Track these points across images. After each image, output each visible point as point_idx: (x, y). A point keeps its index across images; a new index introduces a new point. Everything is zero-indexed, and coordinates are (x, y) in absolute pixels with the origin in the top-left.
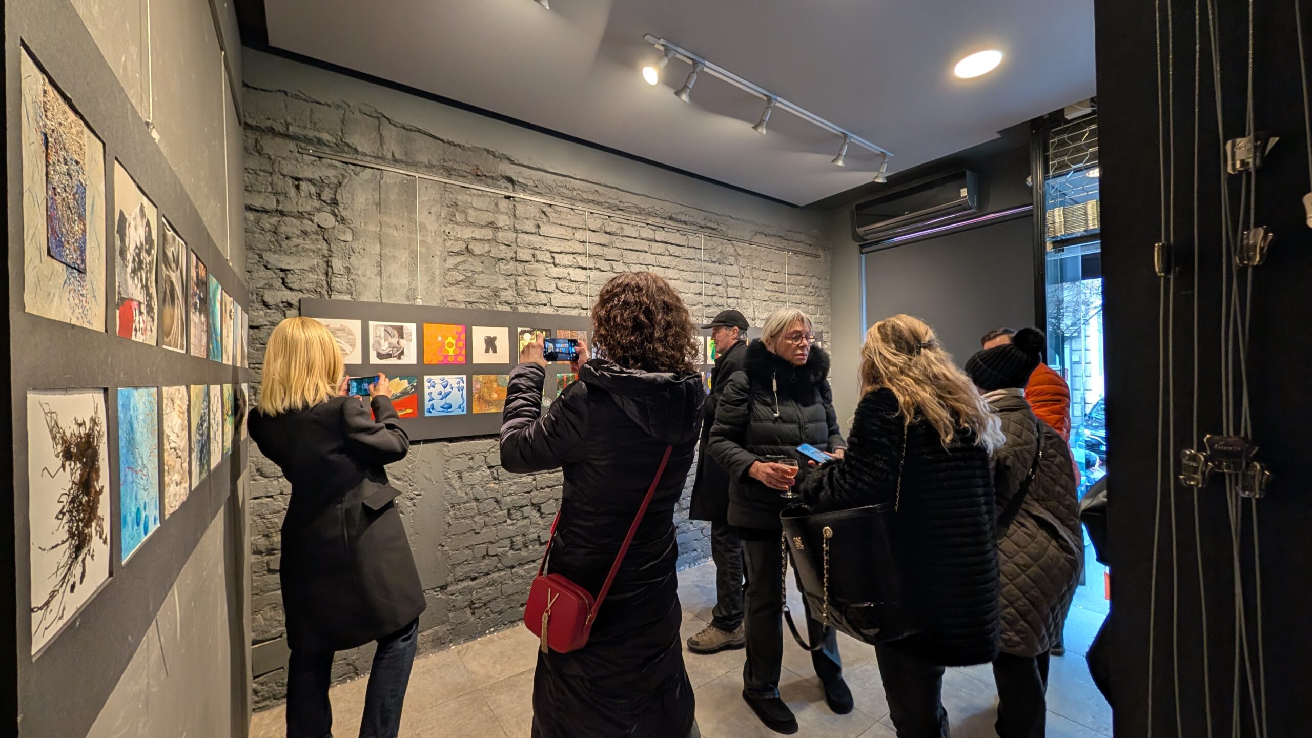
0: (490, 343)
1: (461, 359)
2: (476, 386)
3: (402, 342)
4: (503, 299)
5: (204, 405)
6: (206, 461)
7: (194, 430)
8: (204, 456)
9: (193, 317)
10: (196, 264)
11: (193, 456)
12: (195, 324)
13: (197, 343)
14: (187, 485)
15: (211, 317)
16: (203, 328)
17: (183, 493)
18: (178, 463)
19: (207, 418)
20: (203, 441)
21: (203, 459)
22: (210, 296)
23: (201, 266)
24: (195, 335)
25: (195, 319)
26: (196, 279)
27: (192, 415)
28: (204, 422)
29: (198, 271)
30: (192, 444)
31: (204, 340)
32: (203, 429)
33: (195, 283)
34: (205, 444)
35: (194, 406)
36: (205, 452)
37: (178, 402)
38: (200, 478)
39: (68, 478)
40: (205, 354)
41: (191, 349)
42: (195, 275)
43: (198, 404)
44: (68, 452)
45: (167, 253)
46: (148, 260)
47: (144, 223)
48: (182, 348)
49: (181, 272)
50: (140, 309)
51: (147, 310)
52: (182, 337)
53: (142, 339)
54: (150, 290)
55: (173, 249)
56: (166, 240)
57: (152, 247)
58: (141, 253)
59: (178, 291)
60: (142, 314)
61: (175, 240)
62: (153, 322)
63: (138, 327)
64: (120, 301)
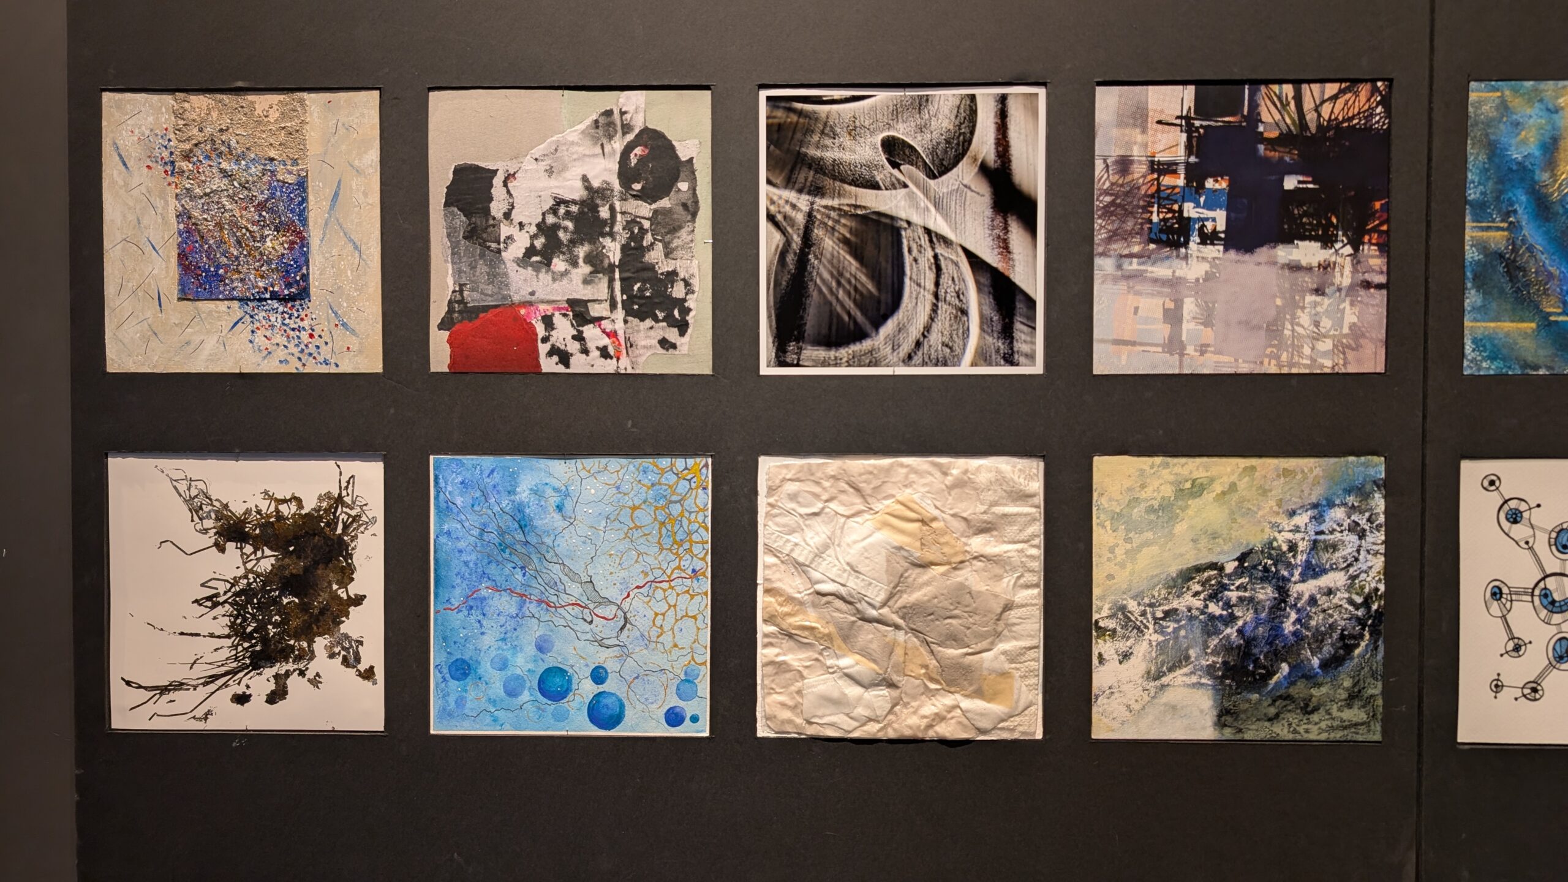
5: (1319, 518)
6: (1354, 696)
7: (1122, 578)
8: (1300, 672)
9: (1134, 265)
10: (1202, 107)
11: (1101, 646)
12: (1174, 283)
13: (1208, 335)
14: (996, 708)
15: (1513, 227)
16: (1309, 281)
17: (939, 718)
18: (868, 635)
19: (1379, 563)
20: (1288, 627)
21: (1291, 680)
22: (1475, 158)
23: (1311, 93)
24: (1173, 317)
25: (1160, 271)
26: (1179, 154)
27: (1103, 536)
28: (1312, 571)
29: (1254, 118)
30: (1101, 611)
31: (1350, 316)
32: (1283, 592)
33: (1168, 168)
34: (1319, 638)
35: (1137, 512)
36: (1331, 664)
37: (905, 494)
38: (1220, 724)
39: (233, 563)
40: (1371, 361)
41: (1108, 361)
42: (1174, 144)
43: (1204, 511)
44: (235, 531)
45: (829, 155)
46: (644, 209)
47: (618, 145)
48: (1009, 360)
49: (984, 169)
50: (580, 313)
51: (629, 312)
52: (1007, 333)
53: (608, 367)
54: (664, 267)
55: (902, 131)
56: (809, 131)
57: (675, 179)
58: (595, 209)
59: (940, 225)
60: (597, 320)
61: (922, 104)
62: (683, 327)
63: (573, 347)
64: (459, 314)
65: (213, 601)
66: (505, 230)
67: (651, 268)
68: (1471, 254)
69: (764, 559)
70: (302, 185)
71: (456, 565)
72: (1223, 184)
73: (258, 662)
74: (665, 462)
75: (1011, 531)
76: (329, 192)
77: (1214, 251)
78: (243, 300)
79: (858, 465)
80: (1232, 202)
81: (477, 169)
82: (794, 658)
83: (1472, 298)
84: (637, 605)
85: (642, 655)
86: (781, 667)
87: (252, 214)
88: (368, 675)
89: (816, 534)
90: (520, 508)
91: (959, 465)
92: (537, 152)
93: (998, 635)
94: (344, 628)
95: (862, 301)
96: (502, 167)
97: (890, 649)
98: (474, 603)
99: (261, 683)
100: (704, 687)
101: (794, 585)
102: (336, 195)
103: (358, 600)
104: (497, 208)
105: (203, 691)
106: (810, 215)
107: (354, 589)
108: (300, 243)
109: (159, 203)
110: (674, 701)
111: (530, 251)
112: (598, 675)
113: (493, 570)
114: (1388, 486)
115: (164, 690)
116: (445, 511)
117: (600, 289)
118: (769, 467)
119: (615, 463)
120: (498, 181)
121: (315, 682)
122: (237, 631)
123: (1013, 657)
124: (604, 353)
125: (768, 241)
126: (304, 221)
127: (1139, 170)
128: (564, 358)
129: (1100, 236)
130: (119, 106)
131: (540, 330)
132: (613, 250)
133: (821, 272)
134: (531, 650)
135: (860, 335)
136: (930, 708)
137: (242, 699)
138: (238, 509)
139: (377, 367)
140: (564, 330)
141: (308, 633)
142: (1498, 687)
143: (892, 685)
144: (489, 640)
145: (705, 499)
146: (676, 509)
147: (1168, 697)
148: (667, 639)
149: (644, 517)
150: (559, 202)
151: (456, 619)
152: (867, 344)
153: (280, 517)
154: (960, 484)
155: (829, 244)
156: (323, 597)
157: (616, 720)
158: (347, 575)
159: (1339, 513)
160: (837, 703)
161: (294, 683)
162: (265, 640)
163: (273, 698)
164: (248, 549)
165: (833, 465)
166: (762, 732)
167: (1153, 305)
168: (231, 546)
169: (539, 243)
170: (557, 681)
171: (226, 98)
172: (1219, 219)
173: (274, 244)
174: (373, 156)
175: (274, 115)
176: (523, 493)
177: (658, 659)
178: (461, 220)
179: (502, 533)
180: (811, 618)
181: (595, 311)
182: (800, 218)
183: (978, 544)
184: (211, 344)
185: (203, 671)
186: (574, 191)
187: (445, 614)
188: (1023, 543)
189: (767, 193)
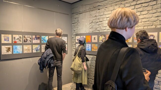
0: (95, 38)
1: (90, 41)
2: (92, 46)
4: (97, 30)
6: (39, 51)
13: (36, 42)
16: (38, 41)
17: (29, 52)
18: (27, 50)
19: (40, 48)
22: (42, 38)
25: (34, 40)
27: (33, 47)
28: (38, 48)
29: (37, 37)
30: (33, 49)
39: (6, 49)
40: (39, 43)
41: (33, 43)
42: (35, 37)
43: (35, 47)
44: (6, 48)
47: (19, 37)
48: (30, 43)
50: (18, 41)
53: (19, 43)
54: (21, 40)
55: (27, 36)
57: (21, 38)
59: (29, 39)
64: (14, 41)
69: (24, 48)
70: (9, 37)
74: (21, 46)
77: (36, 40)
78: (7, 41)
83: (42, 41)
84: (20, 50)
86: (24, 51)
87: (7, 38)
88: (11, 52)
91: (29, 45)
92: (17, 37)
93: (30, 50)
103: (11, 50)
109: (4, 38)
110: (21, 52)
115: (4, 53)
116: (14, 47)
118: (24, 46)
119: (19, 46)
120: (15, 37)
122: (7, 51)
126: (9, 39)
128: (17, 43)
130: (2, 35)
132: (19, 39)
134: (17, 51)
137: (7, 53)
139: (11, 43)
141: (9, 51)
142: (42, 51)
147: (35, 51)
153: (8, 47)
157: (19, 53)
159: (39, 46)
160: (26, 52)
161: (9, 53)
165: (26, 45)
166: (24, 53)
171: (6, 35)
174: (11, 37)
175: (8, 35)
176: (16, 47)
178: (14, 39)
184: (5, 42)
187: (14, 50)
188: (31, 47)
189: (24, 38)
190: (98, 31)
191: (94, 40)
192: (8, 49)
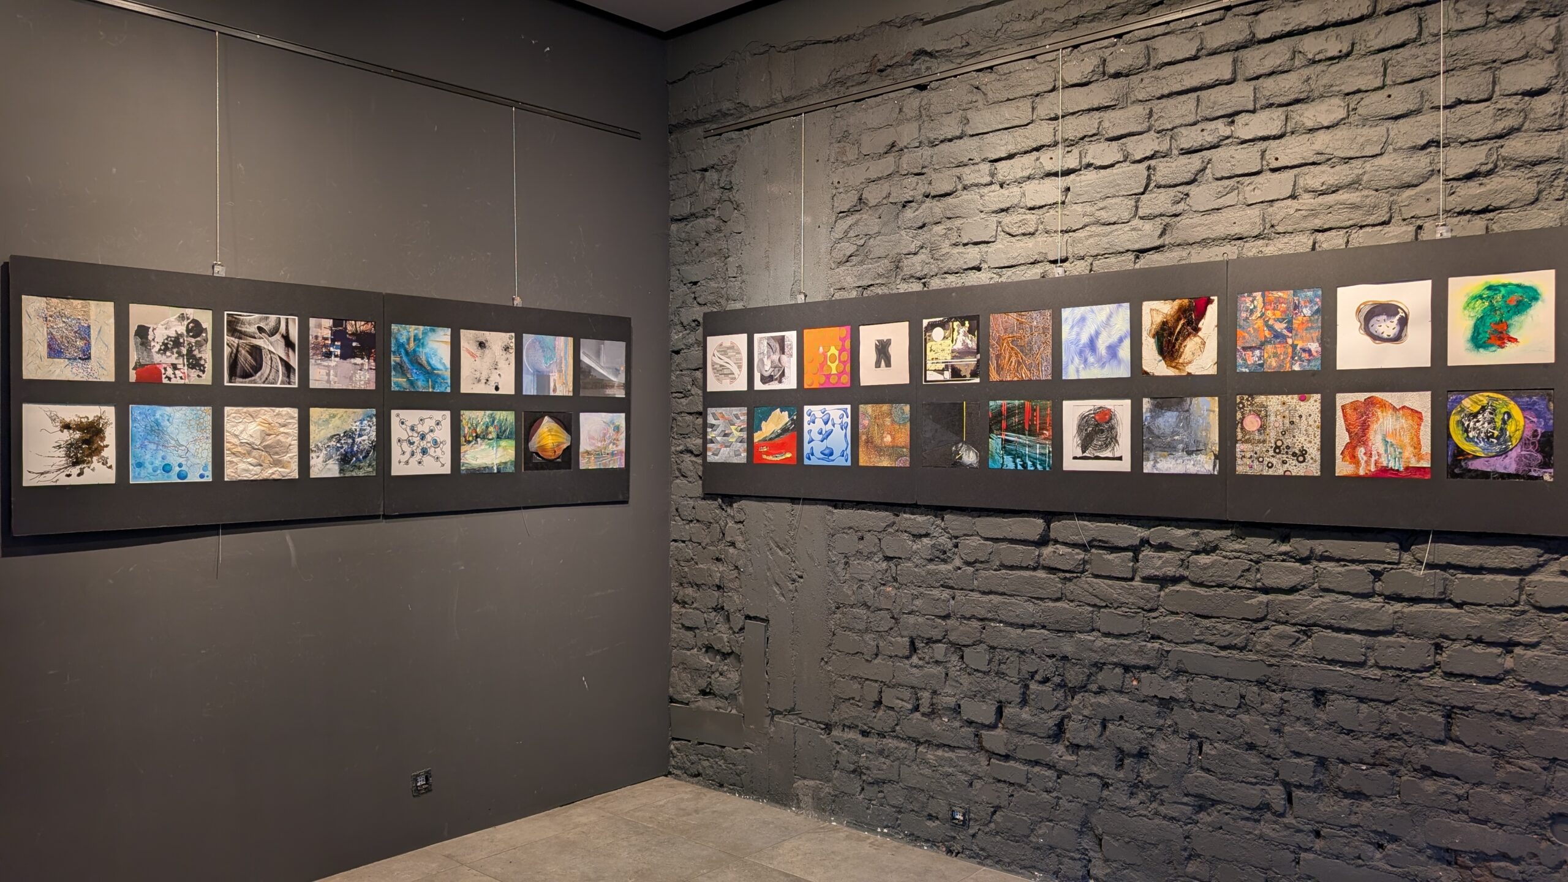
0: (883, 350)
1: (845, 380)
2: (864, 422)
3: (784, 358)
4: (907, 271)
5: (361, 423)
6: (369, 465)
7: (317, 438)
8: (358, 460)
9: (319, 362)
10: (335, 325)
11: (312, 455)
12: (328, 366)
13: (336, 379)
14: (288, 470)
15: (401, 357)
16: (359, 367)
17: (273, 473)
18: (255, 453)
19: (374, 433)
20: (355, 449)
21: (356, 462)
22: (393, 341)
23: (358, 323)
24: (328, 374)
25: (325, 363)
26: (329, 336)
27: (312, 428)
28: (360, 436)
29: (346, 328)
30: (312, 447)
31: (368, 376)
32: (354, 441)
33: (326, 339)
34: (362, 451)
35: (320, 422)
36: (365, 458)
37: (264, 417)
38: (340, 473)
39: (66, 436)
40: (372, 386)
41: (313, 385)
42: (327, 333)
43: (336, 422)
44: (67, 426)
45: (243, 329)
46: (193, 340)
47: (186, 323)
48: (289, 383)
49: (283, 336)
50: (175, 367)
51: (189, 367)
52: (289, 377)
53: (182, 382)
54: (199, 356)
55: (262, 325)
56: (238, 323)
57: (202, 332)
58: (178, 339)
59: (272, 349)
60: (179, 369)
61: (267, 318)
62: (204, 372)
63: (172, 376)
64: (138, 366)
65: (59, 447)
66: (153, 344)
67: (195, 356)
68: (393, 363)
69: (226, 434)
70: (89, 327)
71: (138, 435)
72: (339, 344)
73: (75, 464)
74: (198, 408)
75: (290, 426)
76: (98, 330)
77: (337, 359)
78: (69, 359)
79: (251, 409)
80: (341, 348)
81: (144, 326)
82: (235, 460)
83: (393, 373)
84: (191, 446)
85: (192, 459)
86: (231, 462)
87: (73, 334)
88: (110, 467)
89: (241, 427)
90: (157, 420)
91: (277, 410)
92: (162, 323)
93: (287, 452)
94: (102, 454)
95: (252, 367)
96: (151, 326)
97: (261, 456)
98: (143, 446)
99: (75, 470)
100: (210, 468)
101: (235, 441)
102: (100, 331)
103: (107, 446)
104: (150, 337)
105: (56, 474)
106: (238, 345)
107: (105, 443)
108: (88, 345)
109: (41, 329)
110: (202, 472)
111: (160, 350)
112: (180, 465)
113: (149, 437)
114: (376, 416)
115: (42, 474)
116: (135, 420)
117: (180, 361)
118: (227, 409)
119: (184, 408)
120: (151, 330)
121: (93, 470)
122: (68, 456)
123: (291, 458)
124: (181, 378)
125: (227, 351)
126: (90, 337)
127: (320, 339)
128: (170, 379)
129: (311, 354)
130: (27, 299)
131: (163, 371)
132: (184, 351)
133: (241, 359)
134: (160, 459)
135: (251, 376)
136: (270, 471)
137: (69, 476)
138: (68, 420)
139: (113, 380)
140: (170, 372)
141: (91, 455)
142: (400, 462)
143: (261, 465)
144: (147, 456)
145: (210, 418)
146: (202, 421)
147: (328, 467)
148: (200, 455)
149: (193, 423)
150: (169, 337)
151: (138, 451)
152: (253, 378)
153: (81, 422)
154: (278, 414)
155: (243, 352)
156: (96, 446)
157: (185, 477)
158: (103, 439)
159: (366, 422)
160: (247, 471)
161: (86, 470)
162: (77, 458)
163: (79, 475)
164: (71, 431)
165: (245, 409)
166: (226, 479)
167: (324, 372)
168: (65, 431)
169: (163, 347)
170: (168, 468)
171: (64, 300)
172: (338, 352)
173: (80, 343)
174: (112, 320)
175: (79, 306)
176: (158, 416)
177: (198, 461)
178: (139, 340)
179: (151, 427)
180: (239, 449)
181: (179, 366)
182: (236, 345)
183: (282, 430)
184: (58, 371)
185: (54, 468)
186: (173, 334)
187: (134, 450)
188: (293, 429)
189: (227, 338)
190: (916, 287)
191: (878, 365)
192: (78, 435)
